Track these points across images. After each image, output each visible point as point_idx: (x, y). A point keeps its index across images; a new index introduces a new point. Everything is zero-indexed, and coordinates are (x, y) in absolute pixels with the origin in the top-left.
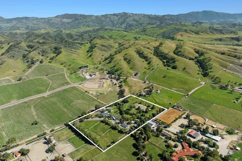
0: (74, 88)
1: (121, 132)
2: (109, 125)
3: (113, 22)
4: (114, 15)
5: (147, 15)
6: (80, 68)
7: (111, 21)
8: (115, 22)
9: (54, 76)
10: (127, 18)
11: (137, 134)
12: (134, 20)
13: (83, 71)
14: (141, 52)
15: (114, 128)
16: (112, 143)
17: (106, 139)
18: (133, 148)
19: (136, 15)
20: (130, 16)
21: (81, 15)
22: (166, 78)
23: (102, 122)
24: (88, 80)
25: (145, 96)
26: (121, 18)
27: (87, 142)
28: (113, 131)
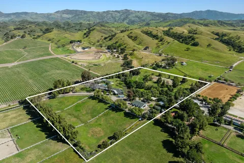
0: (56, 59)
1: (131, 115)
2: (106, 103)
3: (114, 18)
4: (116, 11)
5: (150, 12)
6: (71, 42)
7: (112, 17)
8: (117, 19)
9: (34, 49)
10: (129, 15)
11: (170, 119)
12: (136, 17)
13: (74, 45)
14: (149, 32)
15: (116, 108)
16: (110, 138)
17: (98, 129)
18: (164, 151)
19: (138, 12)
20: (132, 13)
21: (82, 11)
22: (189, 51)
23: (93, 98)
24: (79, 52)
25: (164, 67)
26: (123, 14)
27: (51, 134)
28: (114, 114)
